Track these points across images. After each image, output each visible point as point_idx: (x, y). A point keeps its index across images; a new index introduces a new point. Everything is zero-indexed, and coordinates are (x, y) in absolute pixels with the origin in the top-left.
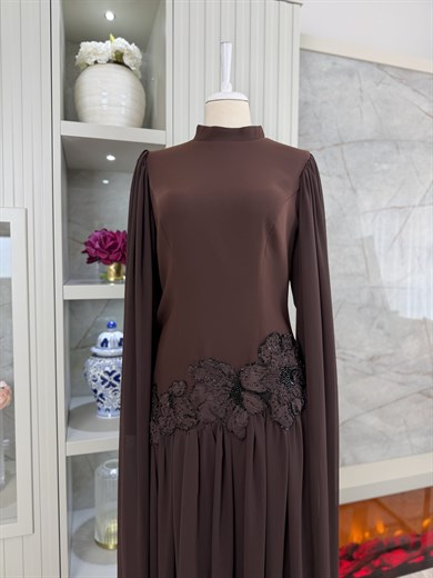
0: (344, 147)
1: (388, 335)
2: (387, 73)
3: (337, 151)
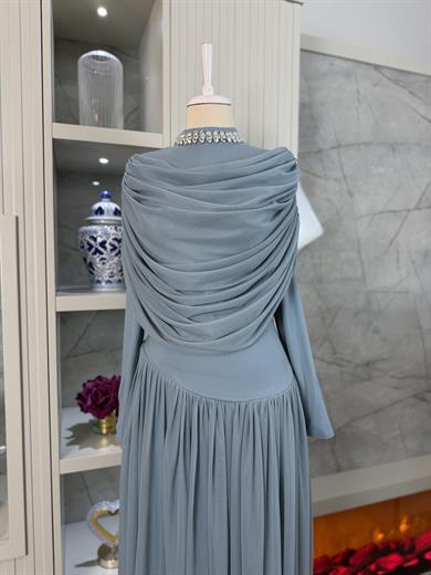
1: (384, 339)
2: (384, 75)
3: (334, 154)
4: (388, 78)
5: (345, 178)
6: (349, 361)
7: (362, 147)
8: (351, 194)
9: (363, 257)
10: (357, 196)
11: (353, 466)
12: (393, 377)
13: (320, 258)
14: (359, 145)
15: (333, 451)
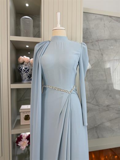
0: (99, 41)
1: (113, 99)
2: (113, 19)
3: (97, 43)
4: (114, 20)
5: (100, 50)
6: (102, 105)
7: (106, 41)
8: (102, 55)
9: (106, 74)
10: (104, 55)
11: (103, 137)
12: (116, 110)
13: (92, 74)
14: (105, 40)
15: (96, 132)
